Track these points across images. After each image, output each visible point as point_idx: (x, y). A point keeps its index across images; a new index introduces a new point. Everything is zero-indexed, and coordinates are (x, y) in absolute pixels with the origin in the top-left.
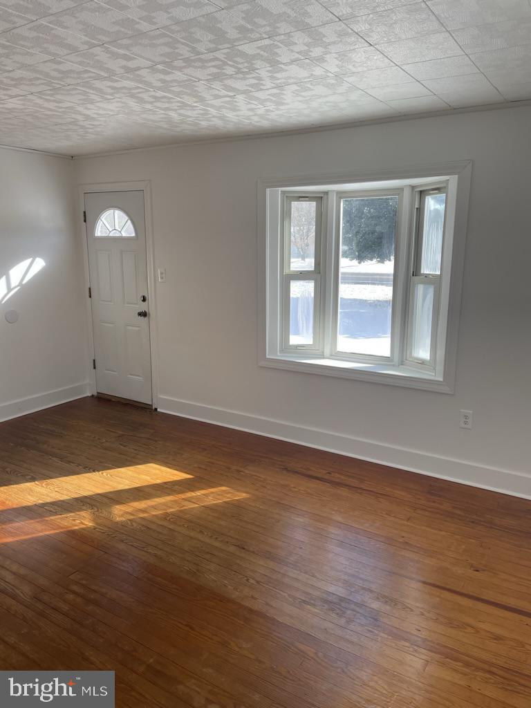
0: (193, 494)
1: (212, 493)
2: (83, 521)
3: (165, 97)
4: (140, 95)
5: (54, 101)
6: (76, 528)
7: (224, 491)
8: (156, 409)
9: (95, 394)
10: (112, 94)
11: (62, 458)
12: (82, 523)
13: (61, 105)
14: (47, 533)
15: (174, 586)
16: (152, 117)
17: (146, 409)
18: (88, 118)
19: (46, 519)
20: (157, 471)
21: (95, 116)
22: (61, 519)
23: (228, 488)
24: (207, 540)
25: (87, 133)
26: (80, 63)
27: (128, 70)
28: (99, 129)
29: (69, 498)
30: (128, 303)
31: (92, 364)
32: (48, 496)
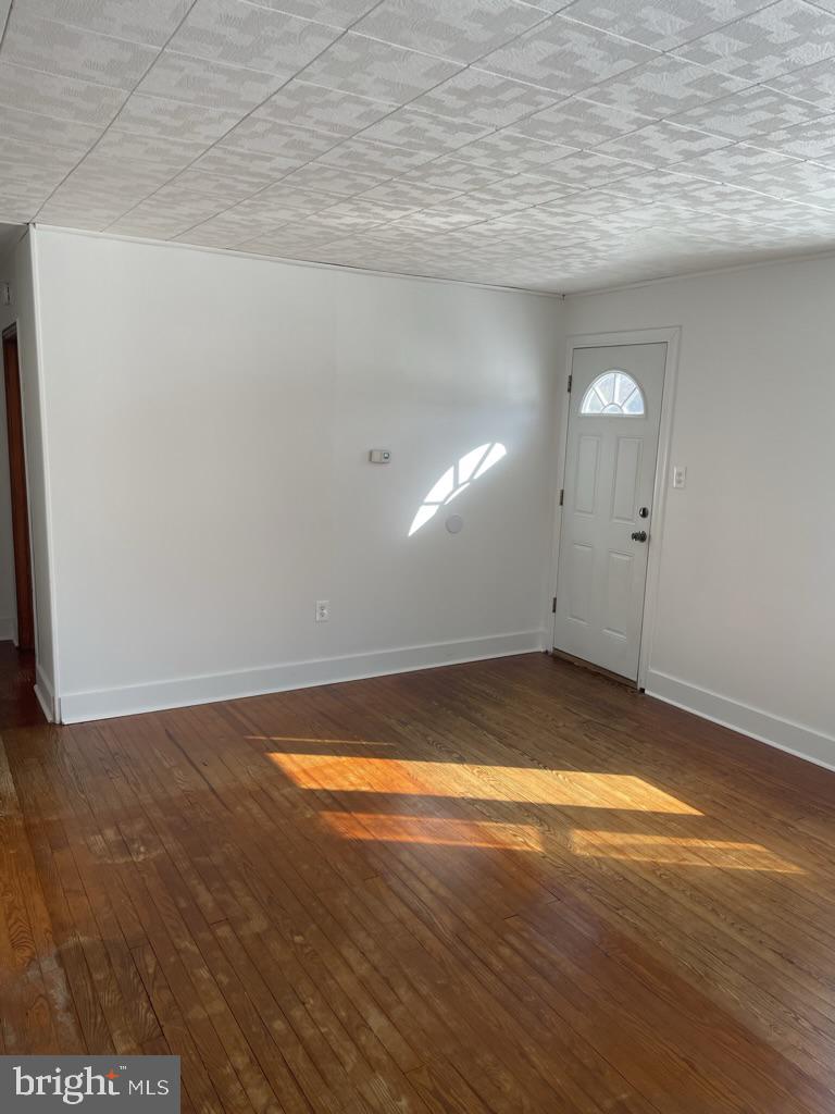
0: (702, 844)
1: (737, 850)
2: (527, 839)
3: (738, 192)
4: (696, 193)
5: (564, 215)
6: (517, 848)
7: (756, 851)
8: (643, 690)
9: (551, 650)
10: (651, 196)
11: (501, 738)
12: (525, 843)
13: (572, 219)
14: (478, 844)
15: (665, 987)
16: (707, 227)
17: (626, 687)
18: (605, 235)
19: (478, 823)
20: (642, 792)
21: (615, 232)
22: (498, 829)
23: (764, 850)
24: (724, 927)
25: (597, 258)
26: (617, 154)
27: (689, 155)
28: (616, 251)
29: (508, 800)
30: (617, 518)
31: (551, 604)
32: (480, 790)
